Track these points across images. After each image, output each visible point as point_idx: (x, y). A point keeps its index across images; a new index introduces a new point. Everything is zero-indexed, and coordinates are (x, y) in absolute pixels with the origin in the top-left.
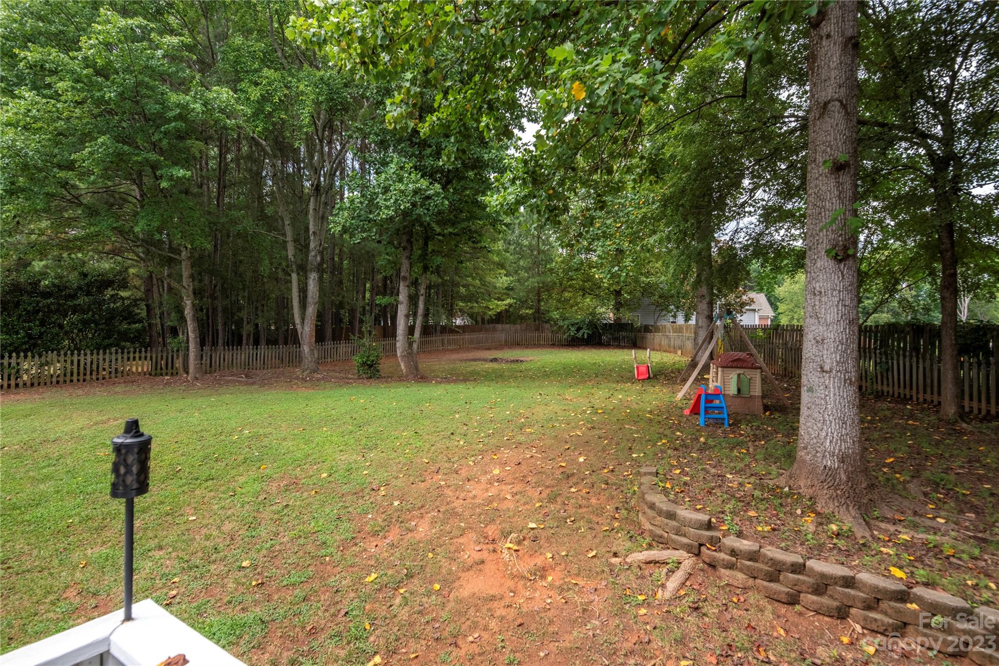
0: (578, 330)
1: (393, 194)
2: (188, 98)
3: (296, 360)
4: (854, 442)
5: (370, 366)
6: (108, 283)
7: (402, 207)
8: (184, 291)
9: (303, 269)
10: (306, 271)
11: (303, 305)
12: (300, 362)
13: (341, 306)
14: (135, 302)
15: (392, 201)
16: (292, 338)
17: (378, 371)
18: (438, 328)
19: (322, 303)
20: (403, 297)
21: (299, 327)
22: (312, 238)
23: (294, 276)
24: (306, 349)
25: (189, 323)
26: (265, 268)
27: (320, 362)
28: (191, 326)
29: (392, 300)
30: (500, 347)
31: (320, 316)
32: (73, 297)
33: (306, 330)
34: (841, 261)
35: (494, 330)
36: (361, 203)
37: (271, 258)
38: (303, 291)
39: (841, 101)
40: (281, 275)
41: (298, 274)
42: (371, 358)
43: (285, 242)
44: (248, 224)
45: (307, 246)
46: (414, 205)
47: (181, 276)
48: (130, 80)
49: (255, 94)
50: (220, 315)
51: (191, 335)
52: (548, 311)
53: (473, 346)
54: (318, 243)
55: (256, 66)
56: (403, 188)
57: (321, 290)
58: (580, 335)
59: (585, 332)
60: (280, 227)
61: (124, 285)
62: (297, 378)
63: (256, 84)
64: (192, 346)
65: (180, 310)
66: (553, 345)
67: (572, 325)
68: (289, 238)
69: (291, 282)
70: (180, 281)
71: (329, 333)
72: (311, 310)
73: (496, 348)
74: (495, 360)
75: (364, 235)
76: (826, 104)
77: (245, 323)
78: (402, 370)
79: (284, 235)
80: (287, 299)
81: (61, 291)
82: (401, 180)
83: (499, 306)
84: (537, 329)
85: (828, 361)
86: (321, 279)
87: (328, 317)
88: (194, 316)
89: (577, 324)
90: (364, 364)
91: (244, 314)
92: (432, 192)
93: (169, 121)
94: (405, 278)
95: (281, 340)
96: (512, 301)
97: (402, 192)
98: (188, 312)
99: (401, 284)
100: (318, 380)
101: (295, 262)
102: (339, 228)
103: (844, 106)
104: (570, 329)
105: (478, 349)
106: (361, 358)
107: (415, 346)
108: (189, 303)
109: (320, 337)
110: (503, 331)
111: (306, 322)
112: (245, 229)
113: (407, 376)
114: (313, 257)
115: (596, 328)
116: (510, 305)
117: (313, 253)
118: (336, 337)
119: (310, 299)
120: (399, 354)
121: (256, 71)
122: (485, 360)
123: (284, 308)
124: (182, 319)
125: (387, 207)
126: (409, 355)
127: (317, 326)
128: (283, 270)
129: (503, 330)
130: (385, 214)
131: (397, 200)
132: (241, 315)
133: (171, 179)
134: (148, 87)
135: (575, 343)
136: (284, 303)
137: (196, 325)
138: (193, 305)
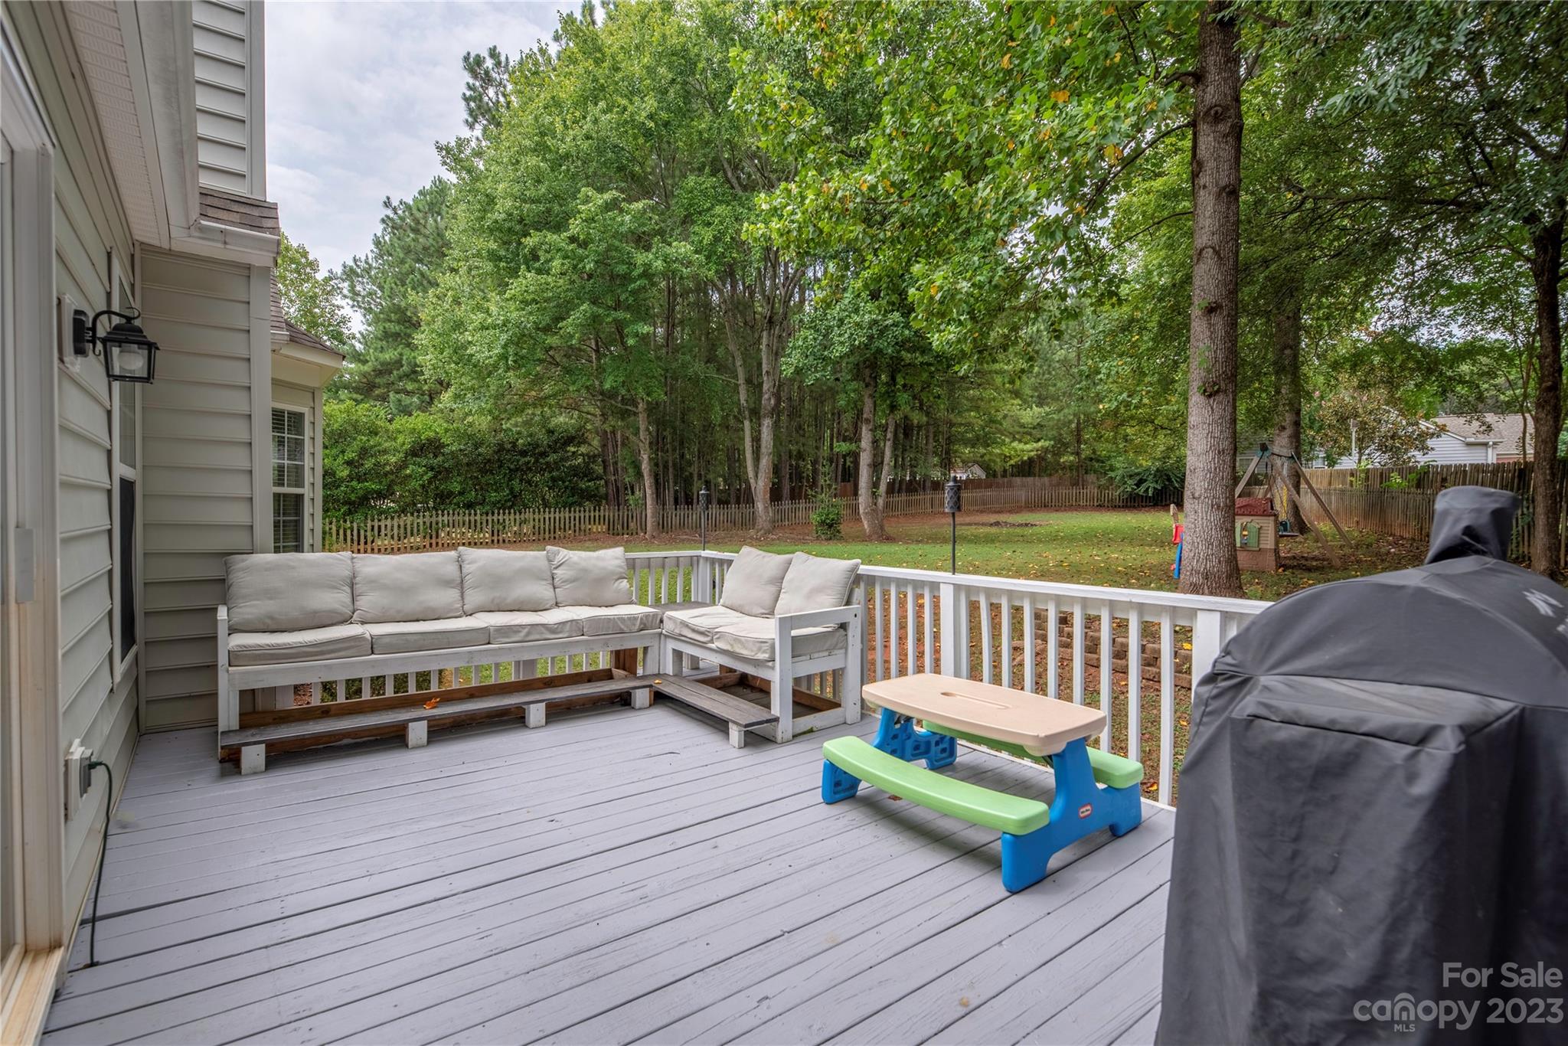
0: (1139, 484)
1: (847, 330)
2: (651, 256)
3: (749, 522)
4: (1220, 562)
5: (830, 526)
6: (570, 440)
7: (857, 343)
8: (641, 444)
9: (755, 413)
10: (759, 419)
11: (757, 459)
12: (754, 525)
13: (800, 456)
14: (592, 458)
15: (846, 336)
16: (745, 497)
17: (838, 531)
18: (928, 484)
19: (777, 453)
20: (866, 442)
21: (752, 481)
22: (765, 378)
23: (747, 423)
24: (760, 506)
25: (646, 478)
26: (716, 416)
27: (776, 525)
28: (648, 481)
29: (853, 447)
30: (1017, 509)
31: (776, 470)
32: (544, 454)
33: (760, 484)
34: (1210, 396)
35: (1010, 485)
36: (815, 339)
37: (722, 403)
38: (757, 440)
39: (1213, 248)
40: (732, 422)
41: (751, 421)
42: (831, 516)
43: (737, 386)
44: (698, 368)
45: (761, 385)
46: (871, 338)
47: (638, 429)
48: (603, 246)
49: (708, 235)
50: (671, 470)
51: (648, 492)
52: (1109, 458)
53: (976, 508)
54: (772, 384)
55: (709, 205)
56: (858, 320)
57: (777, 438)
58: (1141, 490)
59: (1151, 487)
60: (731, 366)
61: (584, 441)
62: (751, 538)
63: (709, 224)
64: (649, 502)
65: (637, 466)
66: (1100, 506)
67: (1131, 476)
68: (741, 381)
69: (743, 430)
70: (637, 433)
71: (786, 490)
72: (765, 462)
73: (1010, 512)
74: (997, 524)
75: (818, 375)
76: (1202, 250)
77: (696, 479)
78: (865, 530)
79: (736, 377)
80: (738, 450)
81: (534, 448)
82: (856, 311)
83: (1028, 449)
84: (1075, 484)
85: (1198, 489)
86: (776, 425)
87: (786, 471)
88: (650, 471)
89: (1138, 474)
90: (823, 523)
91: (694, 469)
92: (890, 322)
93: (634, 280)
94: (868, 421)
95: (733, 500)
96: (1047, 443)
97: (857, 324)
98: (645, 467)
99: (864, 428)
100: (773, 540)
101: (748, 408)
102: (791, 370)
103: (1216, 252)
104: (1125, 483)
105: (982, 512)
106: (819, 516)
107: (881, 502)
108: (645, 457)
109: (775, 495)
110: (1023, 488)
111: (760, 475)
112: (696, 373)
113: (870, 536)
114: (768, 401)
115: (1169, 480)
116: (1046, 450)
117: (766, 396)
118: (794, 496)
119: (763, 450)
120: (861, 511)
121: (709, 209)
122: (983, 524)
123: (735, 461)
124: (639, 474)
125: (842, 343)
126: (873, 511)
127: (774, 484)
128: (735, 417)
129: (1023, 486)
130: (838, 351)
131: (852, 334)
132: (691, 470)
133: (637, 335)
134: (616, 249)
135: (1133, 502)
136: (734, 457)
137: (652, 481)
138: (650, 459)
